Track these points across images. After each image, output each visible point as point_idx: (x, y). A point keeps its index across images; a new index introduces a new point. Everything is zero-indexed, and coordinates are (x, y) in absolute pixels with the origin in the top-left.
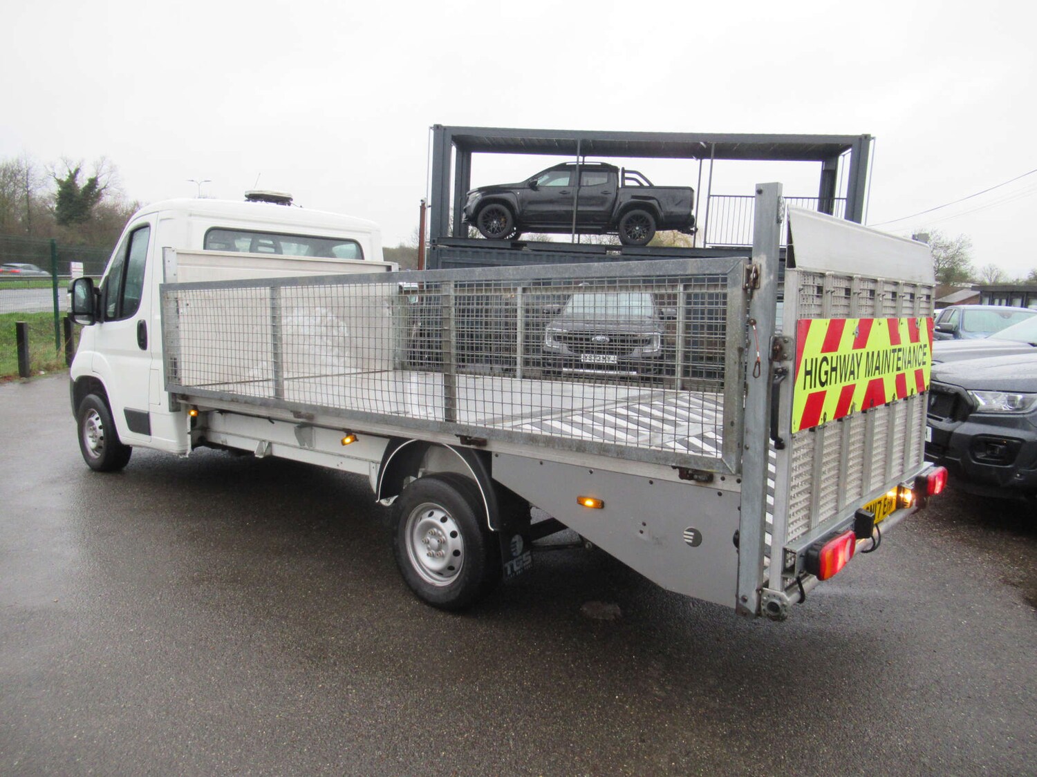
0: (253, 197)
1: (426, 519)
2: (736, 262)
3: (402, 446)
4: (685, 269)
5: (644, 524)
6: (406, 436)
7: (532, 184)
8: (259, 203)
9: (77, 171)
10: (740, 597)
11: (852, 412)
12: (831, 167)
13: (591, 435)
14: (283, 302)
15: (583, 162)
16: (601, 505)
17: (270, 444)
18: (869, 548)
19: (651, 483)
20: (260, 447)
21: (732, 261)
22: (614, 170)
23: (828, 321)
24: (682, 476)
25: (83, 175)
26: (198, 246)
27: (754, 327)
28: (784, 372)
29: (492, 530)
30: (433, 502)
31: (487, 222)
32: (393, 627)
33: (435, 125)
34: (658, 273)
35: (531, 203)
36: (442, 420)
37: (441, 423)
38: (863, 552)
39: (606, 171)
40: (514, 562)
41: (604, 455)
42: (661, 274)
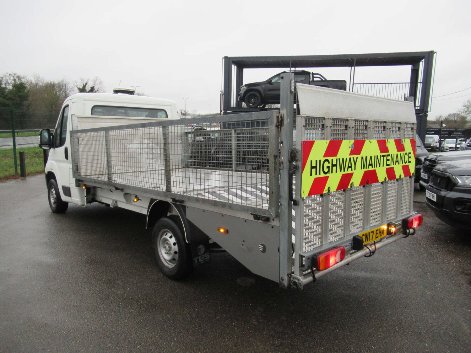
0: (116, 91)
1: (164, 237)
2: (272, 113)
3: (154, 203)
4: (252, 117)
5: (244, 241)
6: (155, 198)
7: (269, 82)
8: (119, 94)
9: (86, 84)
10: (281, 278)
11: (351, 187)
12: (416, 68)
13: (215, 198)
14: (111, 138)
15: (295, 70)
16: (227, 232)
17: (116, 202)
18: (368, 255)
19: (246, 221)
20: (113, 203)
21: (270, 112)
22: (308, 73)
23: (328, 141)
24: (255, 218)
25: (89, 86)
26: (88, 114)
27: (281, 145)
28: (296, 167)
29: (187, 242)
30: (167, 229)
31: (249, 100)
32: (146, 286)
33: (225, 57)
34: (241, 120)
35: (270, 90)
36: (165, 191)
37: (165, 192)
38: (365, 256)
39: (305, 74)
40: (199, 258)
41: (224, 208)
42: (243, 120)
